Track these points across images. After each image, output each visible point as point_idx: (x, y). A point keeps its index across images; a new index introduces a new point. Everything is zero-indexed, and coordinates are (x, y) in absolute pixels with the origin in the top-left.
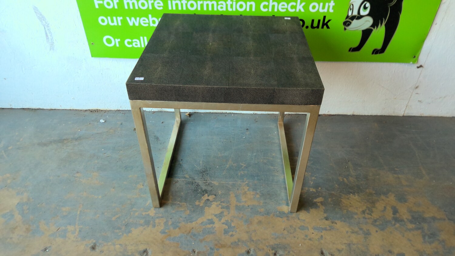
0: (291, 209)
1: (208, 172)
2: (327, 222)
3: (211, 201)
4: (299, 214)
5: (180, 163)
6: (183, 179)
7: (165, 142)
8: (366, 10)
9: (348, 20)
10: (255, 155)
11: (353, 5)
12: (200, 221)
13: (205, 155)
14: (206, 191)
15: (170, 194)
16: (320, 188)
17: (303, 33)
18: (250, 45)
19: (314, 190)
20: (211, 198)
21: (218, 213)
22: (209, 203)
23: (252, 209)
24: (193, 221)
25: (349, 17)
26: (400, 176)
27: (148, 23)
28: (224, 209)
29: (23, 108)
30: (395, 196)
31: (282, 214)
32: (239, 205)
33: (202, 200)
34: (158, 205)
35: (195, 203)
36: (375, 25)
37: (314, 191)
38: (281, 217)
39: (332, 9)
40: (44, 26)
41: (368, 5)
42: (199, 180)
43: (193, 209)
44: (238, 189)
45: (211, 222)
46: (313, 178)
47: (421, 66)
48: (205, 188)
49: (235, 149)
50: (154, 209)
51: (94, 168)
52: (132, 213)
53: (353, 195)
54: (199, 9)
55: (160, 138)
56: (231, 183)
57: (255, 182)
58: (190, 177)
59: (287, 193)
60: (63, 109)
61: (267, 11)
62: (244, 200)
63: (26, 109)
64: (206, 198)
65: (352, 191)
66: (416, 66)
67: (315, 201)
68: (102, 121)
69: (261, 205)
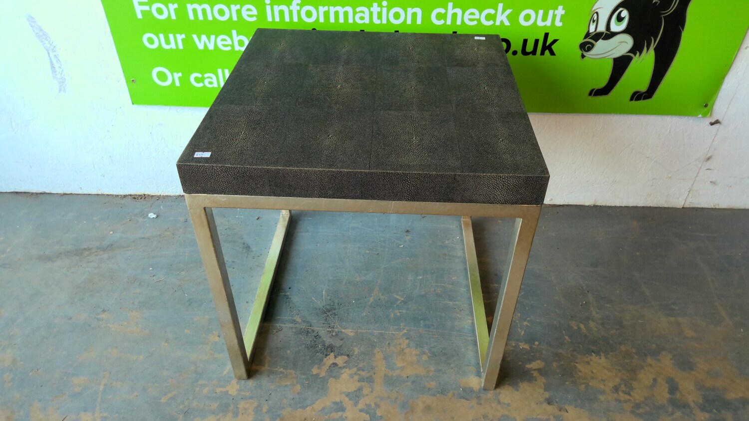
0: (484, 385)
1: (335, 311)
2: (550, 408)
3: (340, 368)
4: (499, 393)
5: (286, 294)
6: (291, 325)
7: (261, 255)
8: (621, 22)
9: (587, 40)
10: (421, 279)
11: (597, 13)
12: (319, 405)
13: (331, 278)
14: (331, 349)
15: (266, 353)
16: (537, 343)
17: (508, 65)
18: (412, 87)
19: (527, 347)
20: (340, 361)
21: (353, 391)
22: (337, 372)
23: (413, 382)
24: (307, 406)
25: (591, 36)
26: (680, 320)
27: (230, 46)
28: (363, 383)
29: (16, 191)
30: (671, 359)
31: (467, 393)
32: (390, 375)
33: (324, 365)
34: (244, 374)
35: (312, 370)
36: (637, 48)
37: (525, 349)
38: (466, 399)
39: (560, 21)
40: (48, 50)
41: (625, 13)
42: (318, 327)
43: (307, 382)
44: (389, 344)
45: (340, 407)
46: (525, 323)
47: (717, 122)
48: (329, 342)
49: (384, 268)
50: (237, 383)
51: (133, 303)
52: (197, 389)
53: (596, 356)
54: (322, 20)
55: (254, 248)
56: (376, 332)
57: (422, 330)
58: (304, 321)
59: (477, 352)
60: (84, 194)
61: (443, 24)
62: (400, 364)
63: (21, 193)
64: (332, 362)
65: (594, 348)
66: (708, 121)
67: (527, 368)
68: (152, 215)
69: (431, 375)
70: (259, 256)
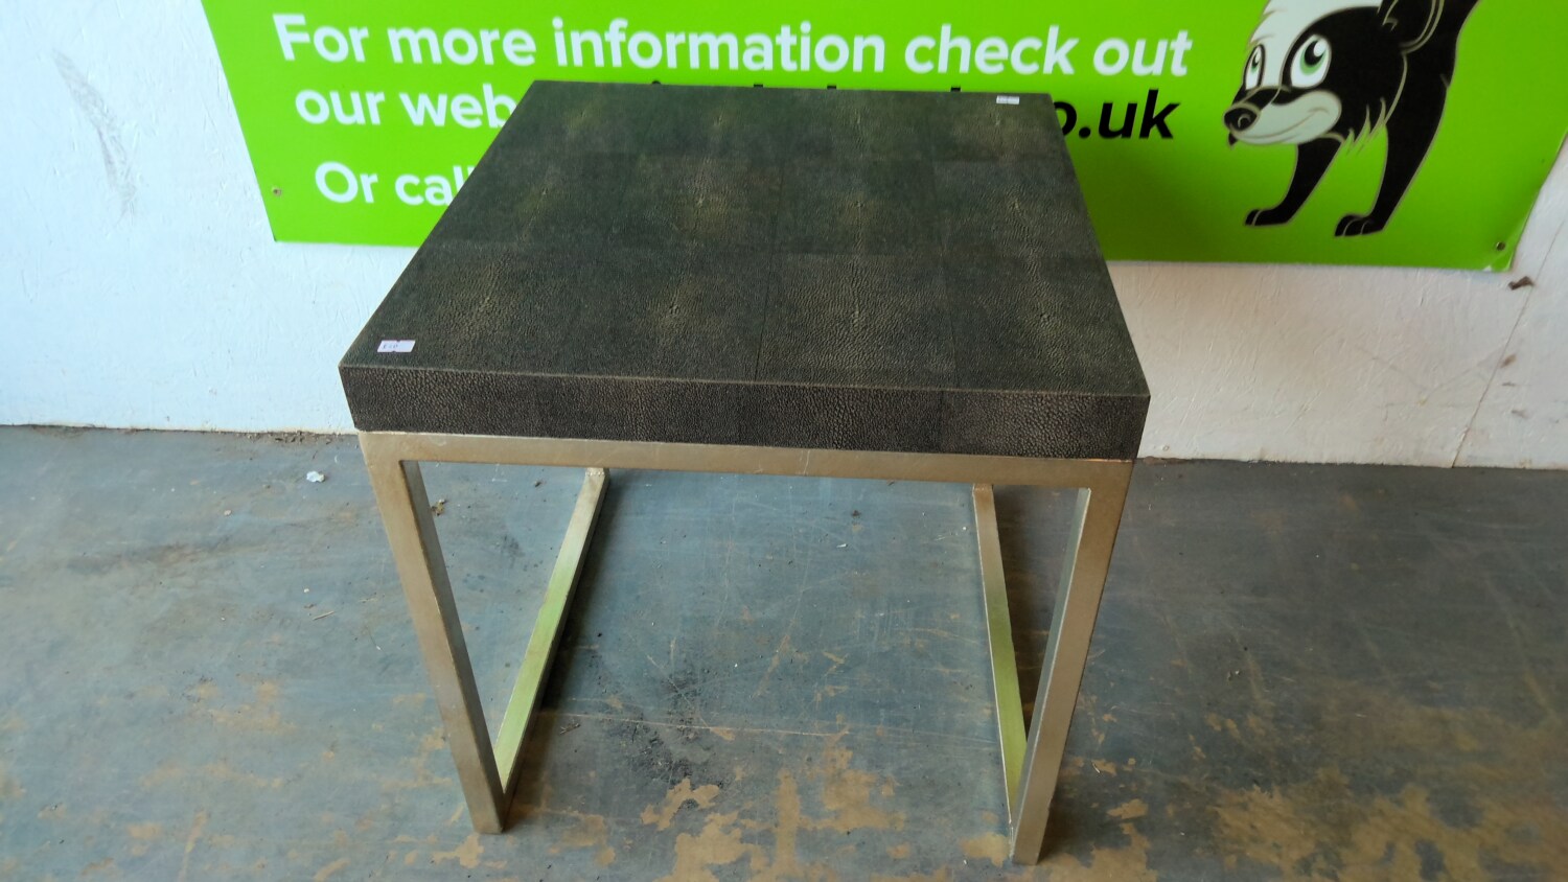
0: (1015, 852)
1: (696, 687)
3: (702, 810)
4: (1049, 870)
5: (592, 648)
6: (600, 716)
7: (541, 562)
8: (1316, 66)
9: (1241, 104)
10: (884, 618)
11: (1263, 48)
13: (689, 614)
14: (683, 768)
15: (545, 775)
16: (1132, 761)
17: (1065, 156)
18: (856, 204)
19: (1110, 769)
20: (704, 795)
21: (728, 861)
22: (697, 820)
23: (861, 844)
25: (1249, 96)
26: (1448, 713)
27: (480, 117)
28: (751, 846)
29: (34, 422)
30: (1428, 800)
31: (978, 871)
32: (809, 828)
33: (666, 805)
34: (494, 823)
35: (642, 815)
36: (1349, 123)
37: (1107, 774)
39: (1183, 63)
40: (98, 127)
41: (1322, 48)
42: (659, 721)
43: (631, 842)
44: (810, 759)
46: (1106, 718)
47: (1525, 282)
48: (681, 753)
49: (804, 592)
50: (479, 840)
51: (265, 665)
52: (392, 853)
53: (1263, 791)
54: (672, 63)
55: (525, 547)
56: (783, 733)
57: (880, 729)
58: (628, 708)
59: (1001, 780)
60: (175, 431)
61: (931, 72)
62: (832, 806)
63: (44, 427)
64: (684, 797)
65: (1259, 774)
66: (1506, 279)
67: (1111, 816)
68: (314, 476)
69: (899, 829)
70: (536, 566)
